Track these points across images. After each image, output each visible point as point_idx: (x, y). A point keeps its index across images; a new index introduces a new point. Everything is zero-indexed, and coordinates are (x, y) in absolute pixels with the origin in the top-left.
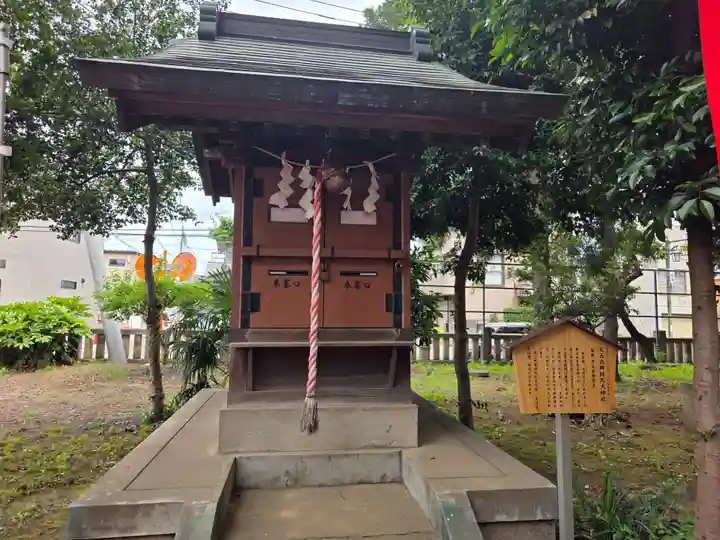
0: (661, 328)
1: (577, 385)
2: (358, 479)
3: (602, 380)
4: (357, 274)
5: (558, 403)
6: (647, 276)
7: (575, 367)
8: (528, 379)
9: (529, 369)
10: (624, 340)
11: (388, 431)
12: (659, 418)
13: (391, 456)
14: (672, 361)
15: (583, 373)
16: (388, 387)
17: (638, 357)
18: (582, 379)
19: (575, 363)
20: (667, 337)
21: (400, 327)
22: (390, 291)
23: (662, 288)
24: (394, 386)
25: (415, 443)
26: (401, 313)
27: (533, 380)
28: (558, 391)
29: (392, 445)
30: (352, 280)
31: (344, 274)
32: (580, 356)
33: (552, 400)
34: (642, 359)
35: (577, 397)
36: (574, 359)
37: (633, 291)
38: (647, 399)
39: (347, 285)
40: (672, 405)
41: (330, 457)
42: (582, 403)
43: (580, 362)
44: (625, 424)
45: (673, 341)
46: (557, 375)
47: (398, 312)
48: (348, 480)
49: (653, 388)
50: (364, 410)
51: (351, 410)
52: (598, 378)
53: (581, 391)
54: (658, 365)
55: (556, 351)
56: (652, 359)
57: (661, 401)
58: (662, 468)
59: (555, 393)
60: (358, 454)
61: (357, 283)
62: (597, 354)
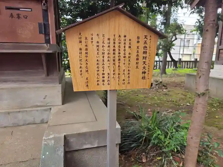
0: (180, 58)
1: (123, 67)
2: (27, 123)
3: (144, 62)
4: (18, 9)
5: (106, 82)
6: (179, 40)
7: (122, 52)
8: (79, 62)
9: (81, 53)
10: (169, 61)
11: (44, 98)
12: (177, 85)
13: (46, 110)
14: (182, 67)
15: (129, 57)
16: (44, 76)
17: (172, 67)
18: (127, 62)
19: (122, 49)
20: (182, 60)
21: (49, 43)
22: (41, 21)
23: (182, 45)
24: (48, 75)
25: (60, 103)
26: (49, 35)
27: (84, 63)
28: (106, 72)
29: (48, 105)
30: (15, 12)
31: (8, 8)
32: (127, 42)
33: (101, 79)
34: (174, 67)
35: (123, 77)
36: (122, 45)
37: (174, 45)
38: (173, 79)
39: (12, 16)
40: (181, 81)
41: (9, 113)
42: (126, 82)
43: (127, 48)
44: (165, 87)
45: (183, 61)
46: (106, 59)
47: (47, 34)
48: (21, 123)
49: (176, 76)
50: (29, 88)
51: (21, 88)
52: (141, 61)
53: (126, 72)
54: (178, 69)
55: (107, 37)
56: (176, 67)
57: (177, 80)
58: (176, 102)
59: (103, 74)
60: (26, 111)
61: (18, 15)
62: (142, 40)
